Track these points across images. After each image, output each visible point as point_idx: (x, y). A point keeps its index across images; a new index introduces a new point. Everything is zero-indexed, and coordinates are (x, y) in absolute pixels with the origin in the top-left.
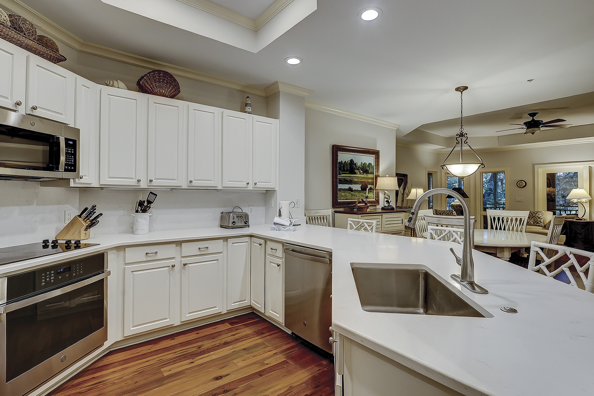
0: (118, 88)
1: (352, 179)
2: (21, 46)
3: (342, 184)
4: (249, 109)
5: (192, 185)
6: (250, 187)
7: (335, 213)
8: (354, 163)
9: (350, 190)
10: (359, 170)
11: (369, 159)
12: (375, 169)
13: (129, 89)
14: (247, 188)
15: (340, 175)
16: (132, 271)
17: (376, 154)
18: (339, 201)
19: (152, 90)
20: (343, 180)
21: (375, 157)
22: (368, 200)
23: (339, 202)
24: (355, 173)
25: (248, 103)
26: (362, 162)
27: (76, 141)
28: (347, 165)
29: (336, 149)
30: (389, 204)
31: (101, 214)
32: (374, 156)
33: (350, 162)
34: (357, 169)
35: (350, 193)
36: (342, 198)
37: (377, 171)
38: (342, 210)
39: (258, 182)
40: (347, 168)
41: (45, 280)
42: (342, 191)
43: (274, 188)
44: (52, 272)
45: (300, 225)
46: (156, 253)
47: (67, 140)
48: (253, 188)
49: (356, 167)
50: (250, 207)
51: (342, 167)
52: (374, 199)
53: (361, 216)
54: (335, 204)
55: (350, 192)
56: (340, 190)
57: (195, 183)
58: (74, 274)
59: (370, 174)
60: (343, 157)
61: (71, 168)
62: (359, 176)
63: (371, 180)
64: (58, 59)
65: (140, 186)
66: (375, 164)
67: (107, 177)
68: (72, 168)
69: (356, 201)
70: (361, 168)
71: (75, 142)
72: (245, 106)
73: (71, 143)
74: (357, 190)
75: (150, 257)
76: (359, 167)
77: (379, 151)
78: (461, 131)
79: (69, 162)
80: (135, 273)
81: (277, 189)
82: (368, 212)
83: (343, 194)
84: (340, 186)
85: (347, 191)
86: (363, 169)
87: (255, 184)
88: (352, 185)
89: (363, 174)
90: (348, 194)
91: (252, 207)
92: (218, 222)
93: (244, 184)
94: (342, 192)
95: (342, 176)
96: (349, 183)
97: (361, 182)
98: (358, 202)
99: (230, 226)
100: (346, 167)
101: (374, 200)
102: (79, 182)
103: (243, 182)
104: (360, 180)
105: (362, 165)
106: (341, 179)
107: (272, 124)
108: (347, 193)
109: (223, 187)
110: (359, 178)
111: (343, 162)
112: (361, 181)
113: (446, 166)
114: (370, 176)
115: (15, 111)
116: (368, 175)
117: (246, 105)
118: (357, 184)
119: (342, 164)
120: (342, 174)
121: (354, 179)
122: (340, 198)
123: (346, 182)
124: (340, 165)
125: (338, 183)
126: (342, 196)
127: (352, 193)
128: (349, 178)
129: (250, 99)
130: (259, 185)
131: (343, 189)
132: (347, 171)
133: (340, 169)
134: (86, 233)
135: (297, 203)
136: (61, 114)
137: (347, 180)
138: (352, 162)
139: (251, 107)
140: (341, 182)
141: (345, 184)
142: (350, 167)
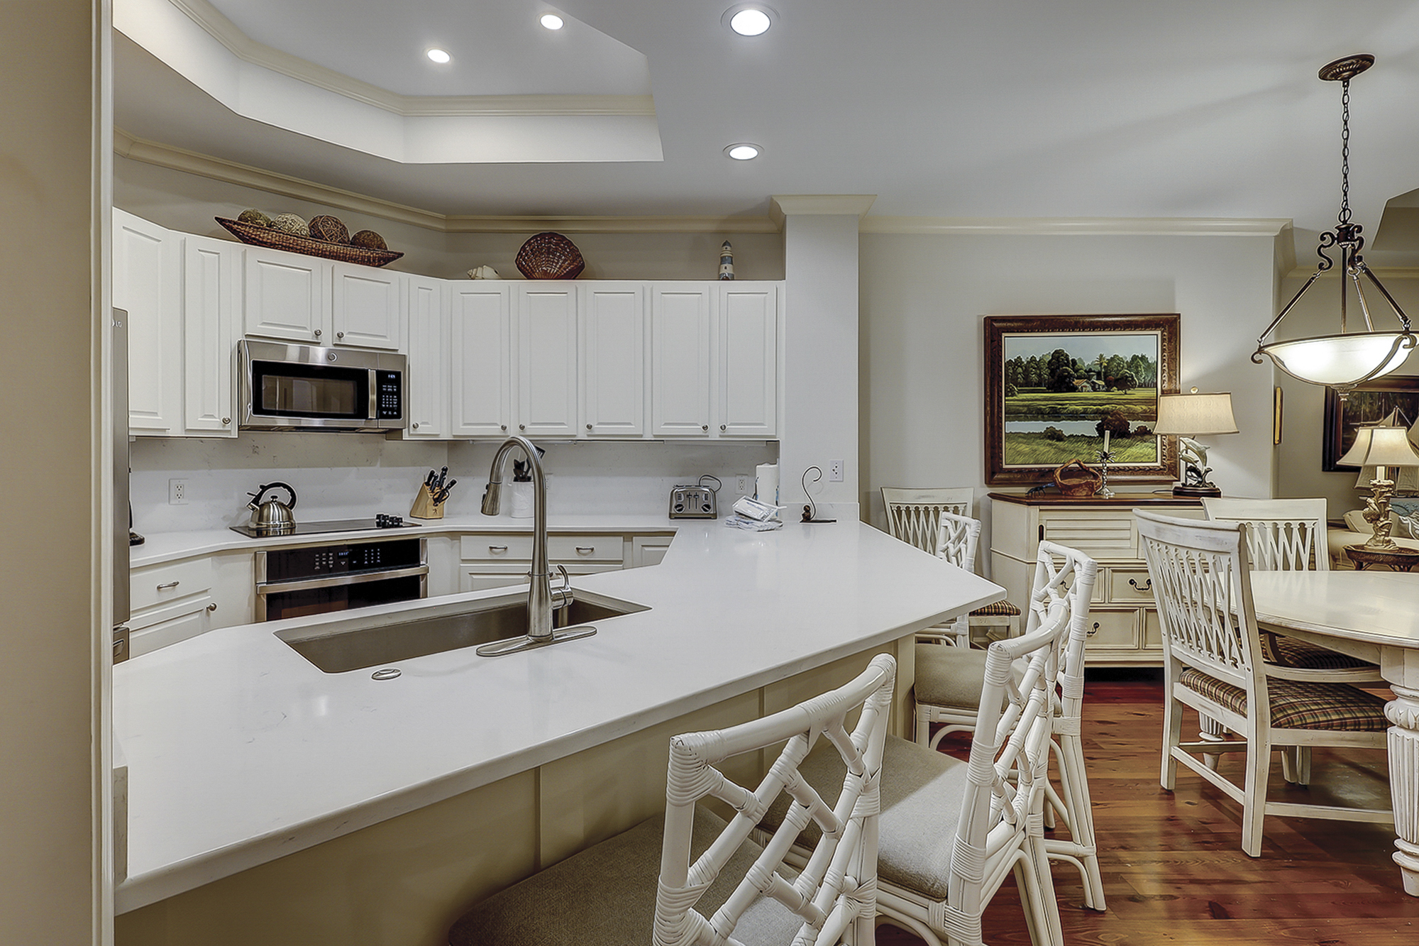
0: (483, 279)
1: (1059, 407)
3: (1019, 421)
4: (726, 268)
5: (593, 433)
6: (715, 434)
7: (993, 501)
8: (1067, 359)
9: (1055, 436)
10: (1089, 378)
11: (1147, 345)
12: (1163, 371)
13: (503, 276)
14: (708, 436)
15: (1012, 396)
16: (470, 574)
17: (1169, 326)
18: (1005, 466)
19: (532, 270)
20: (1026, 409)
21: (1163, 335)
22: (1108, 465)
23: (1006, 469)
24: (1074, 389)
25: (725, 257)
26: (1101, 356)
27: (400, 373)
28: (1039, 368)
29: (995, 330)
30: (1200, 480)
31: (453, 483)
32: (1159, 333)
33: (1050, 358)
34: (1078, 378)
35: (1050, 445)
36: (1021, 459)
37: (1170, 377)
38: (1022, 490)
39: (728, 424)
40: (1040, 376)
41: (321, 564)
42: (1020, 440)
43: (775, 437)
44: (331, 554)
45: (835, 521)
46: (506, 548)
47: (382, 376)
48: (720, 436)
49: (1076, 371)
50: (738, 477)
51: (1020, 373)
52: (1157, 461)
53: (1040, 510)
54: (994, 470)
55: (1054, 442)
56: (1015, 436)
57: (599, 429)
58: (366, 562)
59: (1139, 386)
60: (1017, 347)
61: (390, 412)
62: (1086, 394)
63: (1144, 407)
66: (1163, 356)
67: (461, 423)
68: (395, 413)
69: (1056, 468)
70: (1099, 374)
71: (398, 374)
72: (721, 264)
73: (393, 376)
74: (1083, 436)
75: (496, 553)
76: (1090, 370)
77: (1179, 315)
78: (1345, 222)
79: (389, 404)
80: (474, 577)
81: (781, 438)
82: (1109, 499)
83: (1024, 448)
84: (1010, 427)
85: (1038, 441)
86: (1105, 377)
87: (723, 428)
88: (1059, 421)
89: (1107, 391)
90: (1043, 449)
91: (744, 477)
93: (698, 430)
94: (1021, 442)
95: (1021, 398)
96: (1046, 416)
97: (1097, 412)
98: (1062, 471)
99: (673, 512)
100: (1035, 373)
101: (1159, 464)
102: (414, 433)
103: (697, 424)
104: (1095, 408)
105: (1101, 364)
106: (1019, 406)
107: (767, 293)
108: (1038, 444)
109: (655, 436)
110: (1091, 402)
111: (1023, 360)
112: (1098, 409)
114: (1138, 393)
115: (318, 344)
116: (1128, 392)
117: (723, 260)
118: (1083, 418)
119: (1019, 366)
120: (1018, 393)
121: (1066, 404)
122: (1014, 460)
123: (1035, 413)
124: (1013, 369)
125: (1005, 417)
126: (1019, 453)
127: (1060, 444)
128: (1050, 402)
129: (730, 246)
130: (733, 430)
131: (1022, 435)
132: (1039, 384)
133: (1012, 379)
134: (436, 510)
135: (834, 470)
136: (385, 337)
137: (1040, 409)
138: (1059, 357)
139: (732, 264)
140: (1015, 414)
141: (1031, 420)
142: (1052, 373)
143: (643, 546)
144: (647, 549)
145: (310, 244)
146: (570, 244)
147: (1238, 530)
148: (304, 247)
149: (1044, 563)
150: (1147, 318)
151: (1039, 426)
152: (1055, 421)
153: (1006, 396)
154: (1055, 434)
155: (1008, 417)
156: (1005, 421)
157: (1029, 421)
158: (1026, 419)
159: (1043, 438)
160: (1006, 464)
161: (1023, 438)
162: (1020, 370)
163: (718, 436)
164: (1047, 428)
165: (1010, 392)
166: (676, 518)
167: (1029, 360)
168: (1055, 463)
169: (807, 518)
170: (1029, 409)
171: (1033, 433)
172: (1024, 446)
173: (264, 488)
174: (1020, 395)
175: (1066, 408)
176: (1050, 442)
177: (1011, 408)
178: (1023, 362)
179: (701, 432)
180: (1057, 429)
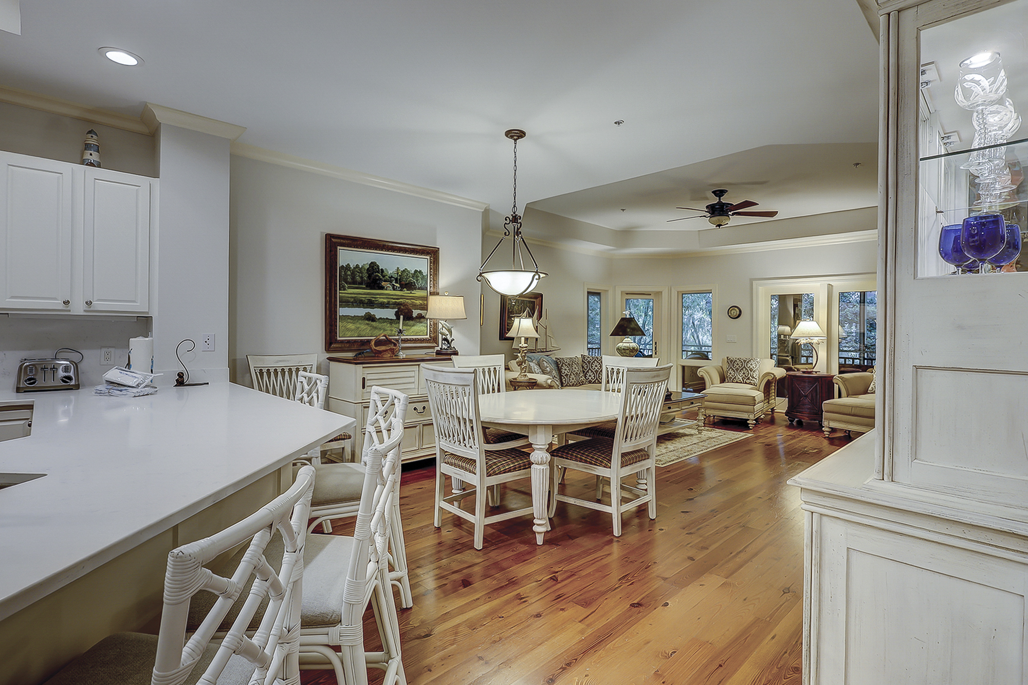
1: (374, 299)
3: (348, 307)
4: (91, 154)
6: (78, 308)
7: (331, 362)
8: (378, 268)
9: (370, 318)
10: (391, 282)
11: (421, 264)
12: (431, 281)
14: (70, 311)
15: (344, 290)
17: (433, 254)
18: (338, 339)
20: (353, 300)
21: (430, 259)
22: (402, 337)
23: (339, 340)
24: (382, 288)
25: (90, 144)
26: (398, 268)
28: (361, 273)
29: (333, 243)
30: (449, 345)
32: (428, 257)
33: (368, 266)
34: (385, 281)
35: (368, 324)
36: (349, 334)
37: (434, 285)
38: (350, 355)
39: (94, 300)
40: (362, 278)
42: (349, 320)
43: (148, 313)
45: (208, 383)
48: (85, 311)
49: (384, 277)
50: (104, 350)
51: (349, 275)
53: (363, 367)
54: (331, 341)
55: (370, 322)
56: (345, 318)
59: (419, 289)
60: (348, 257)
62: (389, 292)
63: (421, 302)
66: (430, 272)
69: (371, 340)
70: (396, 279)
72: (85, 149)
74: (387, 318)
76: (392, 277)
77: (439, 248)
78: (514, 213)
81: (154, 314)
82: (403, 358)
83: (351, 326)
84: (342, 311)
85: (360, 321)
86: (400, 282)
87: (89, 303)
88: (373, 308)
89: (401, 290)
90: (363, 327)
91: (110, 349)
93: (58, 304)
94: (349, 322)
95: (350, 292)
96: (365, 305)
97: (395, 303)
98: (375, 342)
99: (21, 386)
100: (359, 276)
101: (428, 336)
103: (55, 299)
104: (394, 301)
105: (398, 273)
106: (348, 297)
107: (140, 186)
108: (360, 324)
110: (392, 297)
111: (351, 266)
112: (396, 302)
113: (483, 275)
114: (418, 293)
116: (413, 292)
117: (87, 147)
118: (387, 307)
119: (348, 270)
120: (348, 288)
121: (378, 298)
122: (344, 334)
123: (359, 303)
124: (344, 272)
125: (339, 304)
126: (348, 330)
127: (374, 324)
128: (368, 296)
129: (97, 135)
130: (99, 305)
131: (350, 317)
132: (361, 283)
133: (344, 279)
135: (206, 342)
137: (362, 300)
138: (373, 266)
139: (99, 153)
140: (346, 303)
141: (356, 307)
142: (369, 277)
147: (474, 373)
149: (375, 400)
150: (423, 247)
151: (361, 312)
152: (371, 308)
153: (340, 290)
154: (371, 317)
155: (341, 305)
156: (339, 307)
157: (354, 307)
158: (353, 306)
159: (363, 320)
160: (339, 337)
161: (350, 319)
162: (349, 273)
163: (82, 311)
164: (366, 313)
165: (342, 288)
166: (25, 392)
167: (355, 266)
168: (371, 336)
170: (355, 300)
171: (357, 316)
172: (351, 325)
174: (349, 290)
175: (377, 300)
176: (368, 322)
177: (344, 298)
178: (351, 268)
179: (61, 306)
180: (372, 314)
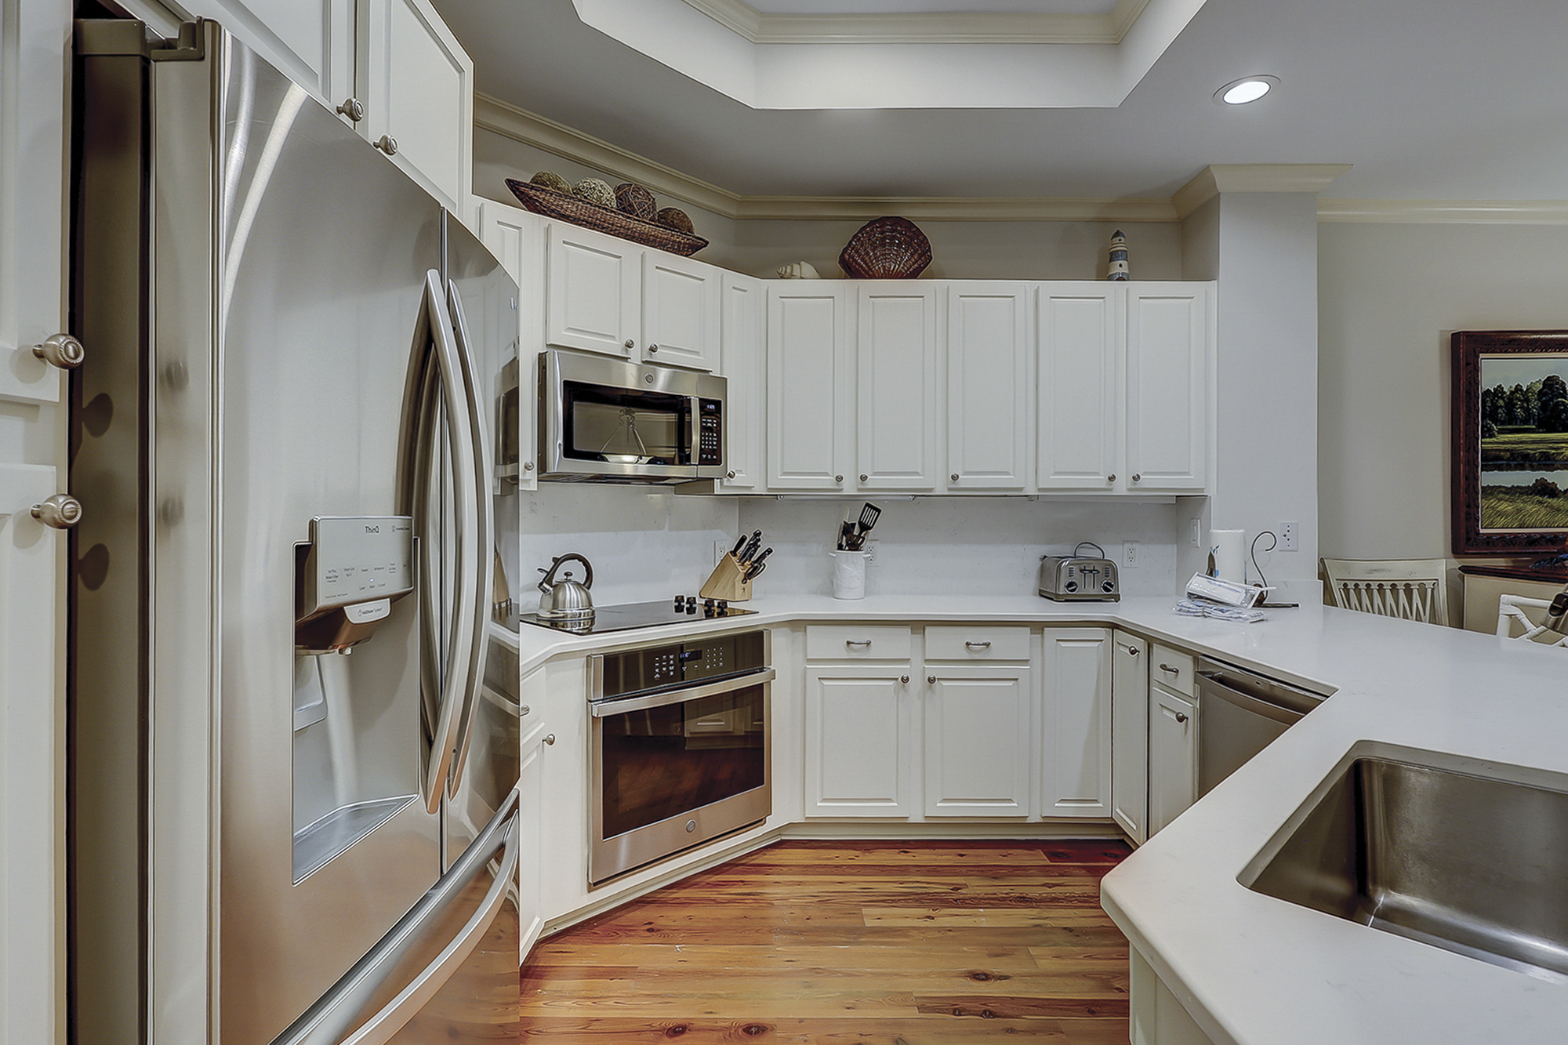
0: (802, 278)
1: (1553, 451)
2: (632, 238)
3: (1501, 470)
4: (1121, 266)
5: (958, 486)
6: (1121, 488)
7: (1466, 575)
9: (1546, 490)
13: (823, 275)
14: (1111, 490)
15: (1491, 436)
16: (819, 679)
18: (1482, 531)
19: (869, 267)
20: (1508, 454)
23: (1484, 534)
25: (1118, 251)
27: (720, 402)
28: (1527, 400)
29: (1470, 348)
31: (770, 551)
33: (1541, 386)
35: (1540, 502)
36: (1502, 521)
38: (1500, 563)
39: (1145, 473)
40: (1526, 411)
41: (661, 670)
42: (1501, 495)
43: (1202, 490)
44: (671, 657)
45: (1297, 605)
46: (868, 644)
47: (704, 403)
48: (1130, 490)
50: (1127, 546)
51: (1501, 407)
54: (1466, 538)
55: (1546, 499)
56: (1490, 491)
57: (965, 481)
58: (708, 667)
60: (1500, 372)
61: (712, 456)
64: (691, 248)
65: (841, 490)
67: (779, 473)
68: (715, 457)
71: (718, 404)
72: (1111, 261)
73: (712, 407)
75: (855, 651)
79: (708, 445)
80: (826, 683)
81: (1211, 492)
83: (1505, 506)
84: (1488, 479)
85: (1525, 497)
87: (1136, 478)
88: (1552, 471)
90: (1530, 508)
91: (1135, 545)
92: (1032, 583)
93: (1100, 481)
94: (1500, 500)
95: (1502, 440)
96: (1535, 464)
99: (1061, 593)
100: (1522, 407)
102: (728, 484)
103: (1097, 474)
106: (1500, 450)
107: (1192, 298)
108: (1525, 502)
109: (1040, 490)
111: (1505, 390)
115: (625, 359)
117: (1113, 256)
119: (1499, 398)
120: (1499, 433)
121: (1563, 447)
122: (1492, 523)
123: (1520, 460)
124: (1492, 401)
125: (1482, 465)
126: (1501, 514)
127: (1554, 502)
128: (1540, 446)
129: (1124, 237)
130: (1146, 481)
131: (1503, 490)
132: (1526, 421)
133: (1491, 415)
134: (744, 589)
135: (1285, 536)
136: (697, 353)
137: (1528, 454)
138: (1552, 385)
139: (1127, 260)
140: (1494, 461)
141: (1516, 470)
142: (1544, 407)
143: (1057, 640)
144: (1063, 644)
145: (620, 219)
146: (919, 233)
148: (612, 224)
151: (1526, 478)
152: (1547, 470)
153: (1483, 437)
154: (1547, 488)
155: (1486, 465)
156: (1482, 471)
157: (1512, 470)
158: (1509, 468)
159: (1531, 494)
160: (1482, 528)
161: (1504, 493)
162: (1501, 402)
163: (1125, 490)
164: (1537, 480)
165: (1488, 432)
167: (1513, 389)
168: (1546, 527)
169: (1260, 602)
170: (1512, 455)
171: (1518, 487)
172: (1505, 504)
173: (557, 562)
174: (1502, 436)
175: (1563, 453)
176: (1541, 499)
177: (1489, 453)
178: (1505, 393)
179: (1103, 484)
180: (1549, 481)
